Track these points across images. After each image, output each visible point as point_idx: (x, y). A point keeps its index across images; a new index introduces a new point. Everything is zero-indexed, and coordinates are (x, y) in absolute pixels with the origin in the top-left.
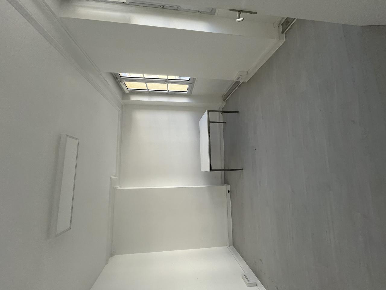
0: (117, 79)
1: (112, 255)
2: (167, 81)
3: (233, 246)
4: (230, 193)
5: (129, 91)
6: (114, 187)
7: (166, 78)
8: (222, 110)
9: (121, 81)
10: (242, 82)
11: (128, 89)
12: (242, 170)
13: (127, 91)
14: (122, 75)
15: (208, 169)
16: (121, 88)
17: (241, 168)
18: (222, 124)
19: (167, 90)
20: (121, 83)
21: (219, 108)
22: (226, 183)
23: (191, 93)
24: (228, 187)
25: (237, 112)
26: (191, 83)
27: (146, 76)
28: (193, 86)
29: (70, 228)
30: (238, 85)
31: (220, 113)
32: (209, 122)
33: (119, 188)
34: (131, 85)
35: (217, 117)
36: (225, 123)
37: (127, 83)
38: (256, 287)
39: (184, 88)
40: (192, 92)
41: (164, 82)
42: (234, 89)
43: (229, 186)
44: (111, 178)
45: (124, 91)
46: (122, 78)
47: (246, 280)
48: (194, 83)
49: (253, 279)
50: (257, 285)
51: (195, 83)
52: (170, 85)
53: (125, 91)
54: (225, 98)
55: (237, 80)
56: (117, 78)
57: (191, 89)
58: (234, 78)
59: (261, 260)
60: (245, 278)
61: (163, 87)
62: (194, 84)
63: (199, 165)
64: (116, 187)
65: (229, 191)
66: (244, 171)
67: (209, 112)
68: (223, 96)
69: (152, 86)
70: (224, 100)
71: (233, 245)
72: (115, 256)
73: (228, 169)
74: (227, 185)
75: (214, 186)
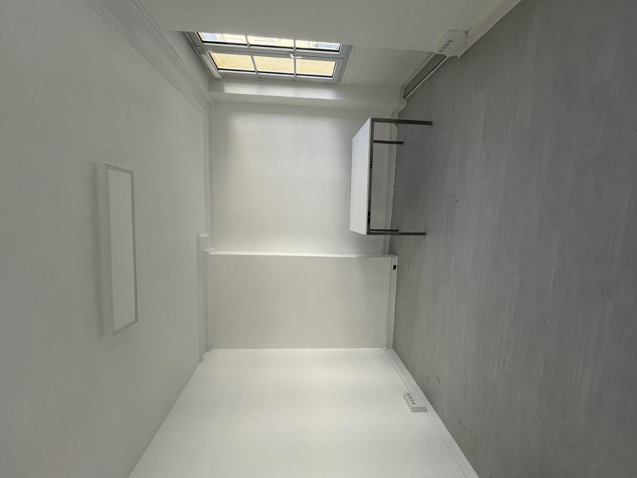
0: (195, 47)
1: (207, 349)
2: (295, 52)
3: (393, 349)
4: (397, 269)
5: (221, 73)
6: (205, 251)
7: (293, 46)
8: (397, 118)
9: (203, 51)
10: (448, 56)
11: (218, 69)
12: (424, 234)
13: (216, 74)
14: (206, 36)
15: (363, 231)
16: (204, 67)
17: (423, 232)
18: (396, 145)
19: (293, 73)
20: (203, 56)
21: (393, 113)
22: (392, 251)
23: (341, 81)
24: (395, 260)
25: (429, 123)
26: (342, 58)
27: (253, 40)
28: (346, 66)
29: (136, 320)
30: (438, 64)
31: (394, 124)
32: (373, 141)
33: (213, 252)
34: (224, 61)
35: (387, 131)
36: (401, 143)
37: (215, 55)
38: (424, 413)
39: (327, 68)
40: (341, 79)
41: (287, 55)
42: (431, 71)
43: (397, 257)
44: (198, 237)
45: (212, 73)
46: (205, 44)
47: (410, 401)
48: (348, 57)
49: (422, 401)
50: (426, 410)
51: (350, 58)
52: (299, 61)
53: (214, 74)
54: (407, 92)
55: (440, 51)
56: (195, 44)
57: (340, 70)
58: (435, 47)
59: (438, 378)
60: (409, 399)
61: (284, 65)
62: (348, 59)
63: (347, 221)
64: (208, 250)
65: (395, 267)
66: (427, 237)
67: (373, 121)
68: (402, 87)
69: (266, 64)
70: (404, 97)
71: (394, 347)
72: (213, 350)
73: (398, 231)
74: (392, 257)
75: (371, 257)
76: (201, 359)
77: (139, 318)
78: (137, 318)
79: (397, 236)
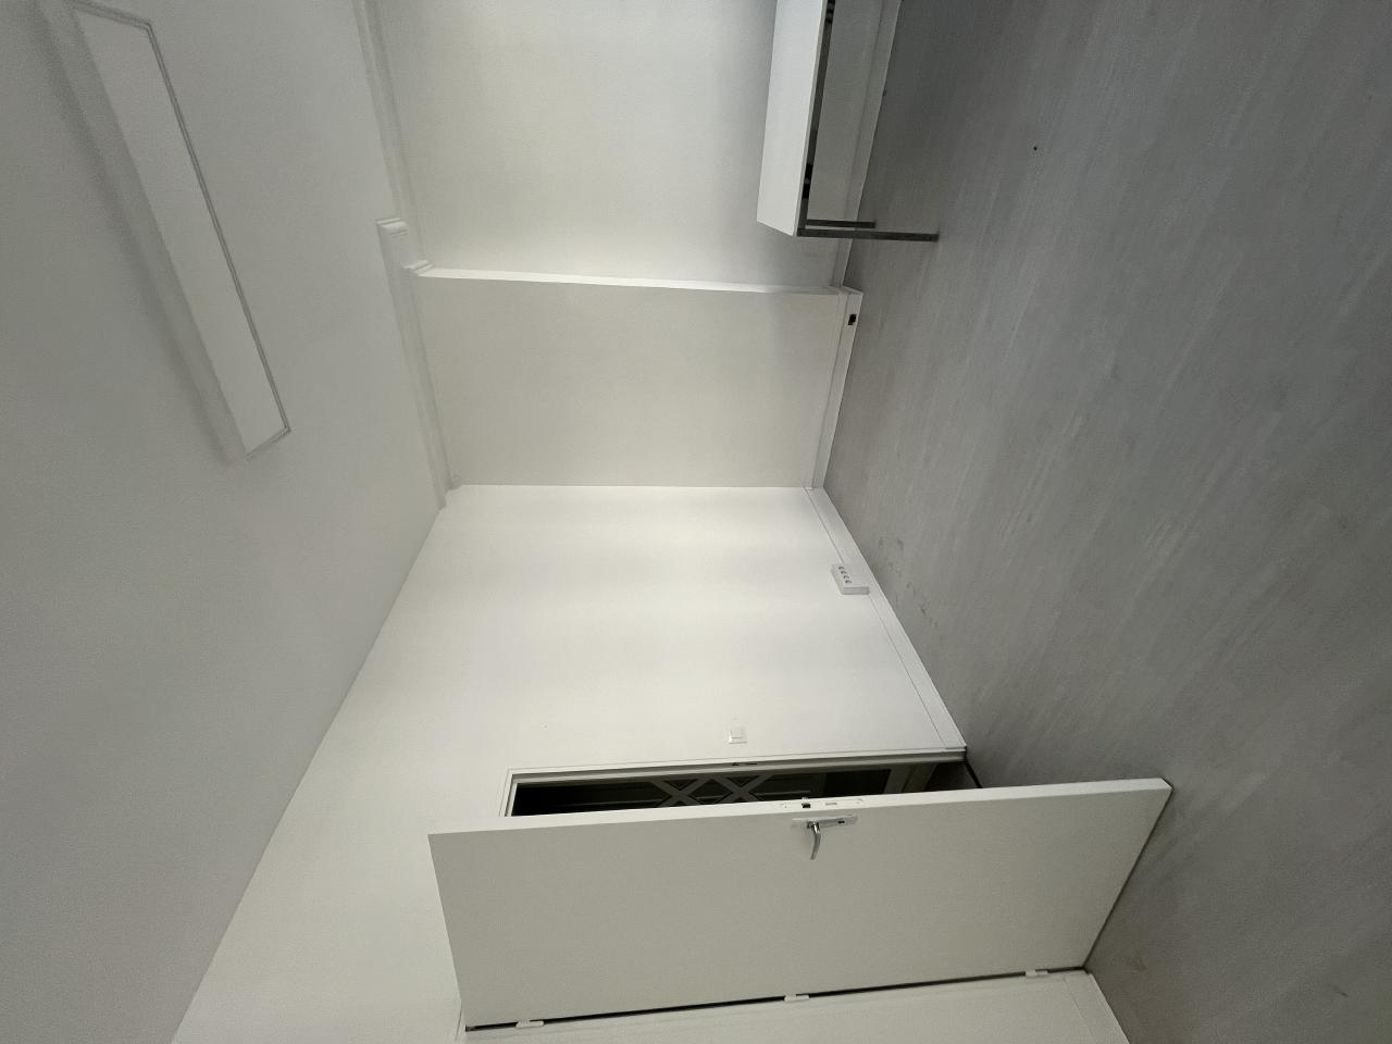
1: (451, 485)
3: (823, 490)
4: (856, 323)
6: (406, 267)
12: (933, 238)
15: (789, 226)
17: (930, 231)
22: (851, 280)
24: (855, 302)
29: (287, 429)
33: (424, 271)
38: (862, 596)
43: (862, 294)
44: (380, 230)
47: (842, 578)
49: (863, 575)
50: (868, 593)
60: (841, 576)
64: (412, 267)
65: (852, 319)
66: (941, 245)
71: (826, 487)
73: (872, 225)
74: (850, 293)
75: (799, 292)
76: (442, 504)
77: (291, 426)
78: (286, 425)
79: (869, 242)
